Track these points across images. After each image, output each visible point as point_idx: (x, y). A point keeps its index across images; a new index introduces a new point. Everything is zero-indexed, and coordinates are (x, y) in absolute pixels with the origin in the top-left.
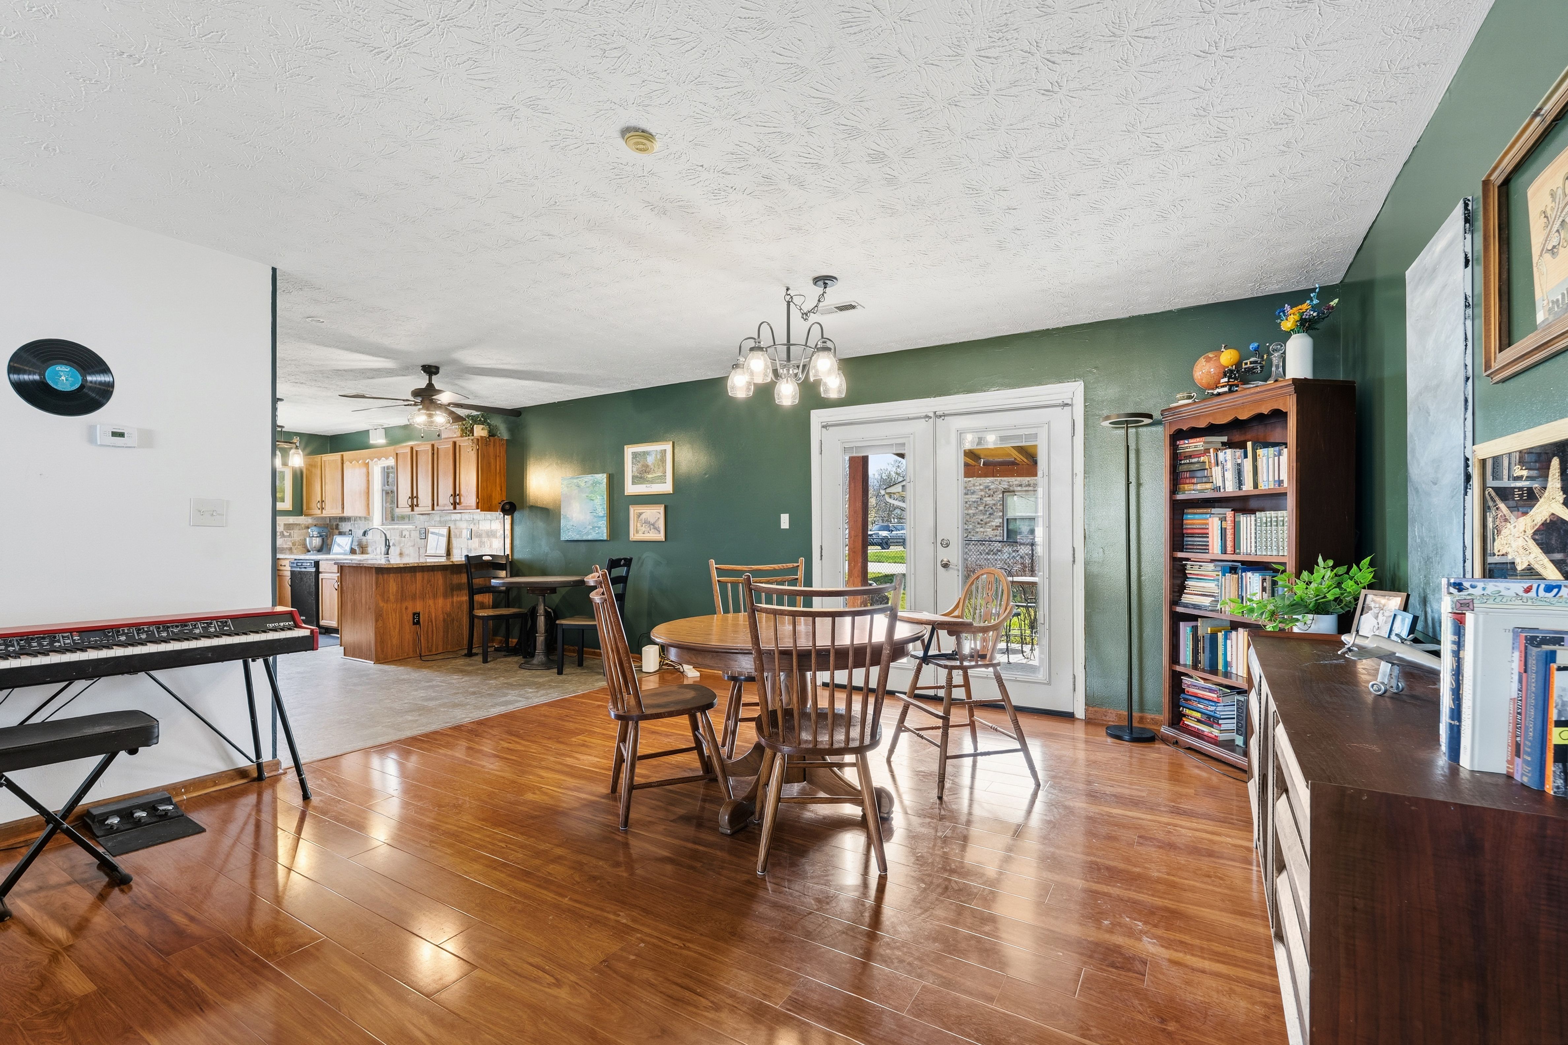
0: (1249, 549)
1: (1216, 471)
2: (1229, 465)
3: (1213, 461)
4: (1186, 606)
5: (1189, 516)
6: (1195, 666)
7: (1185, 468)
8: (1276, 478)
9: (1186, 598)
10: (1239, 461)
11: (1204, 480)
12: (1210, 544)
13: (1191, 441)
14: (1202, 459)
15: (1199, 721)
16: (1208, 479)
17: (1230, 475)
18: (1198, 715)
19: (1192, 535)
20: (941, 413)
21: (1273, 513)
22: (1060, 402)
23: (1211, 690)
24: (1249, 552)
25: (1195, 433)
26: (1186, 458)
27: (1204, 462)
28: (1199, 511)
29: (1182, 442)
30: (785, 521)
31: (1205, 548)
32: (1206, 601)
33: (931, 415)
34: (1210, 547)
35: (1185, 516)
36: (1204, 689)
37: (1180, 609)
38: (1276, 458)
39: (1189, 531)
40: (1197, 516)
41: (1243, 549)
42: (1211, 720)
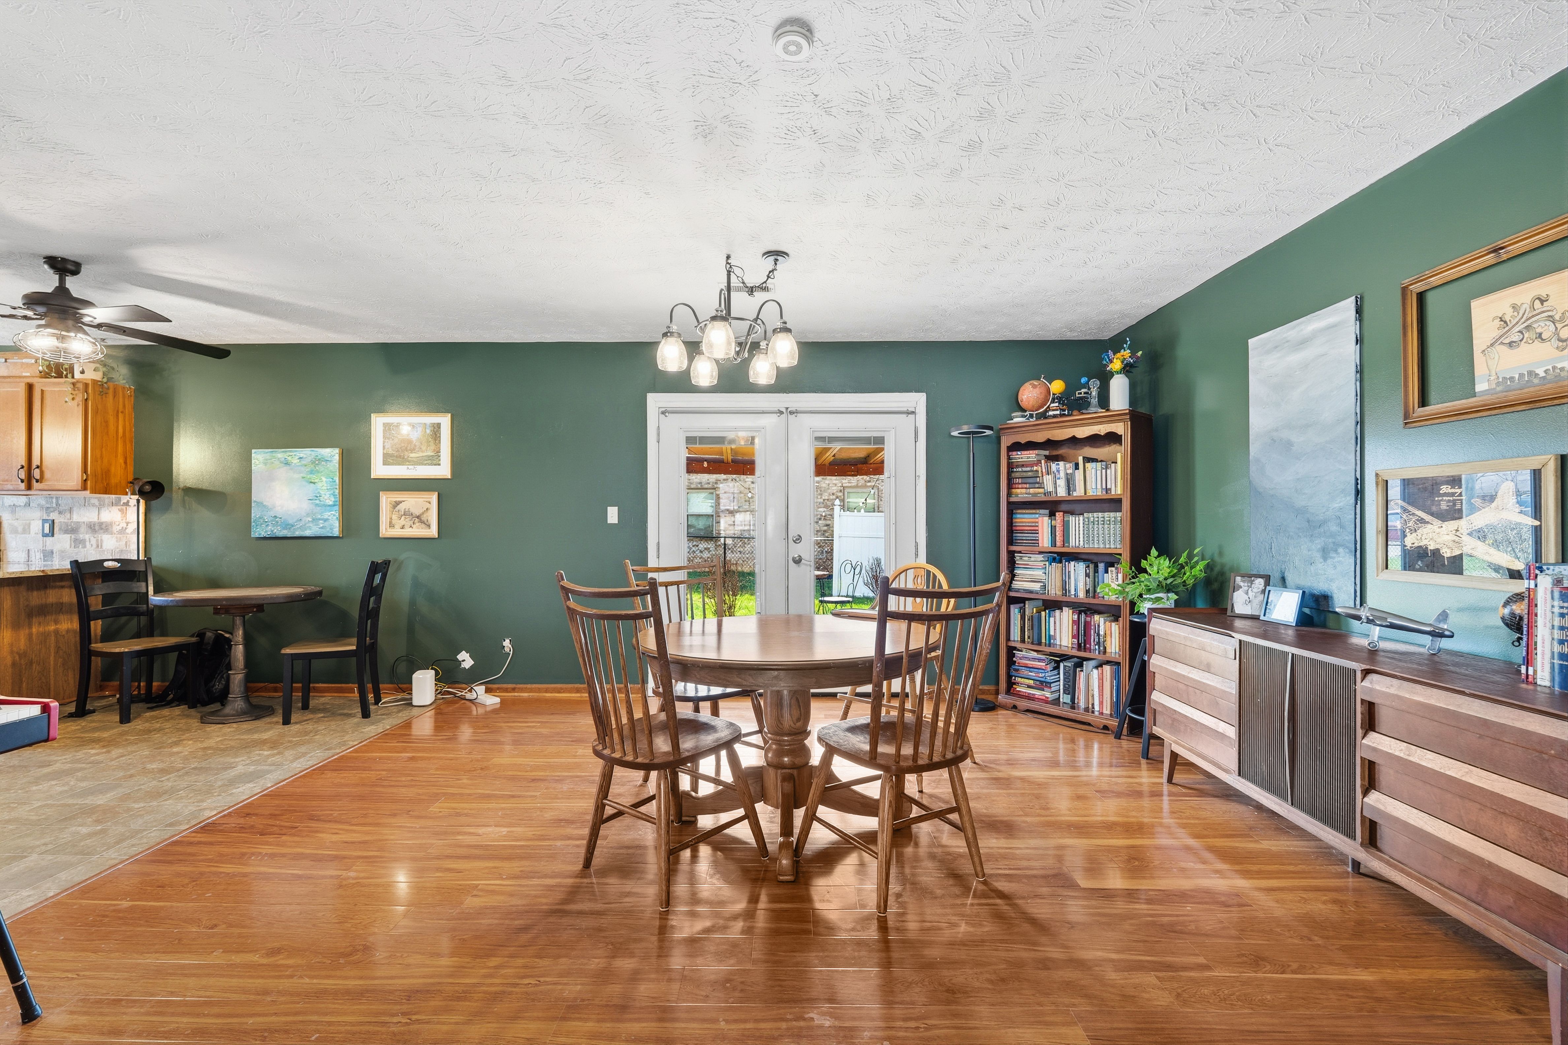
0: (1077, 543)
1: (1048, 481)
2: (1062, 474)
3: (1044, 470)
4: (1018, 590)
5: (1018, 516)
6: (1023, 641)
7: (1017, 475)
8: (1104, 487)
9: (1016, 584)
10: (1070, 471)
11: (1037, 485)
12: (1040, 539)
13: (1026, 452)
14: (1035, 468)
15: (1029, 687)
16: (1041, 485)
17: (1061, 483)
18: (1031, 682)
19: (1022, 532)
20: (794, 409)
21: (1100, 514)
22: (905, 409)
23: (1040, 660)
24: (1077, 545)
25: (1031, 446)
26: (1017, 466)
27: (1037, 471)
28: (1027, 511)
29: (1014, 453)
30: (613, 515)
31: (1036, 542)
32: (1036, 587)
33: (784, 410)
34: (1040, 542)
35: (1014, 516)
36: (1034, 659)
37: (1012, 594)
38: (1104, 471)
39: (1018, 528)
40: (1026, 516)
41: (1072, 543)
42: (1043, 684)
